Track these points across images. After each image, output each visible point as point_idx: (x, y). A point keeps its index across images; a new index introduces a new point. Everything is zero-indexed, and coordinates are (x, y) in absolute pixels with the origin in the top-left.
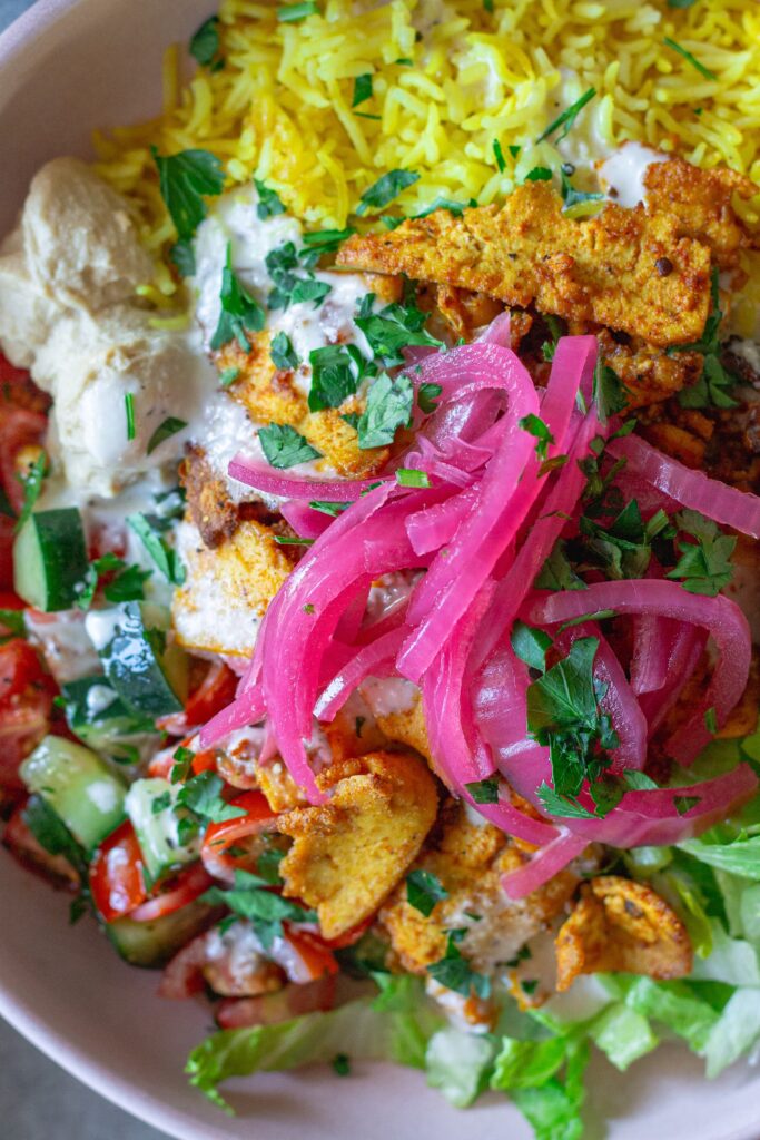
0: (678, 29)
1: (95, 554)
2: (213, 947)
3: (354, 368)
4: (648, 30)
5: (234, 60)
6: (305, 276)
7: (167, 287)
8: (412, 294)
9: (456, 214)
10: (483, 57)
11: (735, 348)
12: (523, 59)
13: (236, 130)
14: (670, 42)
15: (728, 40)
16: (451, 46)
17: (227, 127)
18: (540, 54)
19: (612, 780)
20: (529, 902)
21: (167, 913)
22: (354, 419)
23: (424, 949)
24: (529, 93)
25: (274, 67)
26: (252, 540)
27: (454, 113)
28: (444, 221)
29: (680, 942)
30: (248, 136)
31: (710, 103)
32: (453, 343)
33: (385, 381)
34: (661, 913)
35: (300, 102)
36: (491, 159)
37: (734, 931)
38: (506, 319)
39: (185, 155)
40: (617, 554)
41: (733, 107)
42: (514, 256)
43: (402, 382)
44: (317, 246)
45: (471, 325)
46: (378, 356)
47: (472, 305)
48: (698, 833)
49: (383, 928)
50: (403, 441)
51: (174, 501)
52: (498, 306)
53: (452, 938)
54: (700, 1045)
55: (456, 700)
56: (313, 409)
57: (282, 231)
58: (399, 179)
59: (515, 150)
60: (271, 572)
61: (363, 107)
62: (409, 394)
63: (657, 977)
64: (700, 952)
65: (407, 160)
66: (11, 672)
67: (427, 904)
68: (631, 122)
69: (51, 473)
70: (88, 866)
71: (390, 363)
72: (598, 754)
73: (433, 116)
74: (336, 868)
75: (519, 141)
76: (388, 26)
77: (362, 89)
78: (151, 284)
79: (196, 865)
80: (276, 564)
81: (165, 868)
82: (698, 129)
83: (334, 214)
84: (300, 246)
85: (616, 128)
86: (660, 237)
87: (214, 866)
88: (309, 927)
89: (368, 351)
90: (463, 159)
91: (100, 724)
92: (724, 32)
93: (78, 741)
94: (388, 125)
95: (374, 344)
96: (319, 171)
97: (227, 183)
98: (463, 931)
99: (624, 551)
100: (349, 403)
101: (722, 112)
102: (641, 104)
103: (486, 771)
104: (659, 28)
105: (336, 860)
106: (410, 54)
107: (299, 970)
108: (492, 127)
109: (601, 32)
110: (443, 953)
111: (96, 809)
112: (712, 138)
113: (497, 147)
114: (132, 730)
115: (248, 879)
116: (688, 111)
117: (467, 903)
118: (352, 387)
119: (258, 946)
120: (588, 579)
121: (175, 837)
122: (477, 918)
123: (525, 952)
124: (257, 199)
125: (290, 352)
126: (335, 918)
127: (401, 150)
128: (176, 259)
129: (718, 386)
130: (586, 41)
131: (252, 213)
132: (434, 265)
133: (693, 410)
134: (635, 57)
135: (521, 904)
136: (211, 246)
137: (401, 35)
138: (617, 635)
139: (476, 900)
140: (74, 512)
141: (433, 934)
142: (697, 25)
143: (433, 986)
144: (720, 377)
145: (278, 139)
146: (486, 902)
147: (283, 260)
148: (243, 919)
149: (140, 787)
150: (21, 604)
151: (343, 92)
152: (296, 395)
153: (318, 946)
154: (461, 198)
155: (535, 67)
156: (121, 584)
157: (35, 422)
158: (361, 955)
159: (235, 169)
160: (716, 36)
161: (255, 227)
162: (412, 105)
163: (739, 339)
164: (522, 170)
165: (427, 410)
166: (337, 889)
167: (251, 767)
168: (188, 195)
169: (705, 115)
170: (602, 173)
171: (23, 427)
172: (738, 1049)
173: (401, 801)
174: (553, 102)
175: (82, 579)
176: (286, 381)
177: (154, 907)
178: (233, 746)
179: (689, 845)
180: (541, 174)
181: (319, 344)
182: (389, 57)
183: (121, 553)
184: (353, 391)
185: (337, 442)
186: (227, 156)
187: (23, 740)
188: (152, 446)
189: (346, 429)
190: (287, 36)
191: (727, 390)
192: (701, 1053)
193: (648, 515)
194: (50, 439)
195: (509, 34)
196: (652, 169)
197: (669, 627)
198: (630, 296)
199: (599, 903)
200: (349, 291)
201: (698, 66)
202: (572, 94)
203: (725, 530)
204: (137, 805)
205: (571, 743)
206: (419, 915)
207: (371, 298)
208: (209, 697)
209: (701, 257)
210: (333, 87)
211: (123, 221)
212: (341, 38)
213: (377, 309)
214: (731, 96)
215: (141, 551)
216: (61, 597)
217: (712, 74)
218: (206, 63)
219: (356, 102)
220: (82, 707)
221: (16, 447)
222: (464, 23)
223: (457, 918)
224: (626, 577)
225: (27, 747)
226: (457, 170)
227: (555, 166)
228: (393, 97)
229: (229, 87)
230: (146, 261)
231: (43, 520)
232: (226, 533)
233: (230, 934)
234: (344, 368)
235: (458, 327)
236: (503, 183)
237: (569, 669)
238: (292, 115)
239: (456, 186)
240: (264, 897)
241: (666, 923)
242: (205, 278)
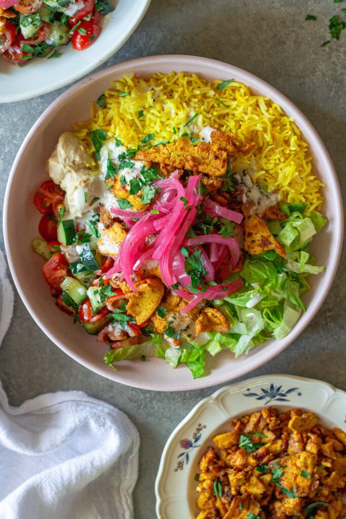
0: (220, 95)
1: (78, 231)
2: (110, 328)
3: (140, 184)
4: (212, 96)
5: (109, 106)
6: (128, 161)
7: (94, 164)
8: (154, 165)
9: (164, 145)
10: (170, 105)
11: (234, 176)
12: (180, 106)
13: (109, 124)
14: (217, 99)
15: (232, 98)
16: (163, 102)
17: (107, 122)
18: (184, 104)
19: (206, 283)
20: (188, 314)
21: (98, 320)
22: (141, 197)
23: (163, 327)
24: (182, 114)
25: (119, 108)
26: (116, 227)
27: (164, 119)
28: (161, 147)
29: (226, 323)
30: (113, 126)
31: (228, 114)
32: (164, 178)
33: (148, 187)
34: (221, 316)
35: (125, 117)
36: (173, 131)
37: (240, 320)
38: (177, 171)
39: (97, 131)
40: (205, 228)
41: (233, 115)
42: (179, 156)
43: (152, 187)
44: (131, 153)
45: (169, 173)
46: (146, 181)
47: (169, 168)
48: (229, 295)
49: (152, 322)
50: (153, 202)
51: (97, 217)
52: (175, 168)
53: (169, 324)
54: (233, 350)
55: (167, 265)
56: (131, 194)
57: (122, 150)
58: (150, 136)
59: (179, 129)
60: (122, 235)
61: (141, 118)
62: (154, 191)
63: (221, 333)
64: (231, 326)
65: (152, 131)
66: (57, 261)
67: (163, 315)
68: (207, 120)
69: (66, 211)
70: (78, 309)
71: (149, 183)
72: (202, 277)
73: (158, 120)
74: (140, 307)
75: (179, 126)
76: (147, 98)
77: (141, 114)
78: (89, 163)
79: (105, 308)
80: (123, 233)
81: (97, 308)
82: (224, 121)
83: (135, 145)
84: (126, 154)
85: (204, 122)
86: (214, 150)
87: (110, 308)
88: (134, 322)
89: (144, 180)
90: (166, 131)
91: (80, 273)
92: (231, 96)
93: (74, 278)
94: (147, 123)
95: (145, 178)
96: (130, 135)
97: (108, 137)
98: (172, 322)
99: (207, 228)
100: (139, 193)
101: (231, 116)
102: (210, 116)
103: (175, 282)
104: (214, 95)
105: (140, 305)
106: (152, 105)
107: (132, 333)
108: (173, 123)
109: (200, 97)
110: (167, 328)
111: (80, 295)
112: (228, 123)
113: (174, 129)
114: (88, 274)
115: (118, 311)
116: (222, 117)
117: (173, 315)
118: (140, 189)
119: (121, 328)
120: (198, 235)
121: (100, 301)
122: (175, 319)
123: (188, 327)
124: (115, 142)
125: (125, 180)
126: (140, 320)
127: (151, 129)
128: (95, 157)
129: (231, 186)
130: (196, 100)
131: (114, 145)
132: (159, 158)
133: (224, 192)
134: (208, 103)
135: (186, 315)
136: (104, 153)
137: (150, 100)
138: (206, 248)
139: (175, 314)
140: (72, 220)
141: (165, 323)
142: (224, 94)
143: (166, 336)
144: (231, 183)
145: (120, 127)
146: (177, 315)
147: (122, 157)
148: (117, 321)
149: (90, 288)
150: (60, 244)
151: (136, 114)
152: (126, 191)
153: (136, 328)
154: (166, 141)
155: (183, 108)
156: (84, 238)
157: (61, 198)
158: (147, 329)
159: (110, 134)
160: (229, 97)
161: (115, 148)
162: (153, 118)
163: (235, 173)
164: (181, 134)
165: (158, 194)
166: (140, 312)
167: (118, 283)
168: (98, 141)
169: (226, 117)
170: (200, 134)
171: (58, 199)
172: (242, 351)
173: (155, 290)
174: (188, 116)
175: (75, 237)
176: (124, 187)
177: (95, 319)
178: (114, 278)
179: (227, 299)
180: (185, 135)
181: (132, 178)
182: (147, 106)
183: (84, 230)
184: (141, 190)
185: (137, 203)
186: (108, 131)
187: (61, 278)
188: (91, 204)
189: (139, 199)
190: (122, 100)
191: (233, 187)
192: (234, 352)
193: (213, 219)
194: (65, 201)
195: (177, 99)
196: (212, 133)
197: (219, 246)
198: (207, 165)
199: (206, 314)
200: (139, 165)
201: (224, 105)
202: (193, 114)
203: (232, 222)
204: (90, 293)
205: (196, 275)
206: (161, 318)
207: (144, 167)
208: (107, 266)
209: (225, 155)
210: (133, 114)
211: (82, 148)
212: (134, 102)
213: (146, 169)
214: (233, 112)
215: (89, 230)
216: (70, 242)
217: (228, 107)
218: (101, 106)
219: (139, 118)
220: (76, 269)
221: (57, 204)
222: (165, 97)
223: (170, 319)
224: (207, 234)
225: (62, 279)
226: (164, 134)
227: (189, 132)
228: (148, 116)
229: (108, 112)
230: (88, 158)
231: (64, 223)
232: (110, 225)
233: (114, 325)
234: (138, 184)
235: (166, 173)
236: (176, 137)
237: (194, 257)
238: (123, 120)
239: (164, 138)
240: (122, 315)
241: (222, 318)
242: (103, 161)
